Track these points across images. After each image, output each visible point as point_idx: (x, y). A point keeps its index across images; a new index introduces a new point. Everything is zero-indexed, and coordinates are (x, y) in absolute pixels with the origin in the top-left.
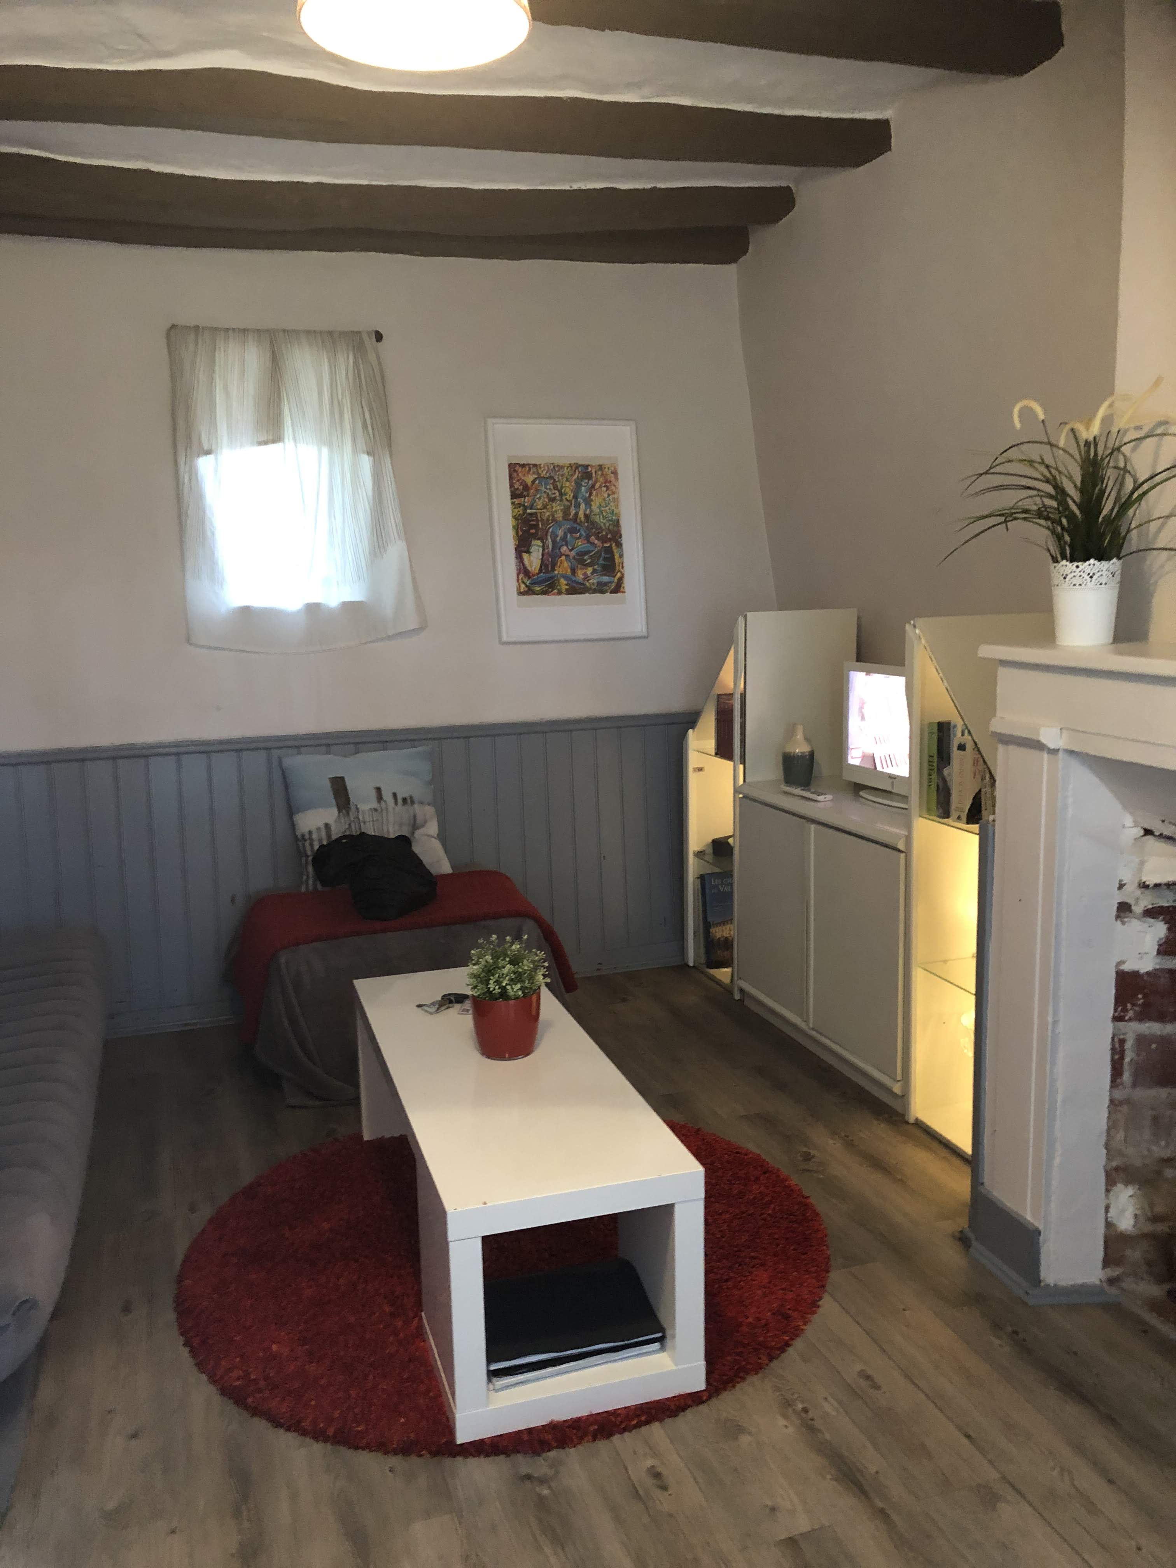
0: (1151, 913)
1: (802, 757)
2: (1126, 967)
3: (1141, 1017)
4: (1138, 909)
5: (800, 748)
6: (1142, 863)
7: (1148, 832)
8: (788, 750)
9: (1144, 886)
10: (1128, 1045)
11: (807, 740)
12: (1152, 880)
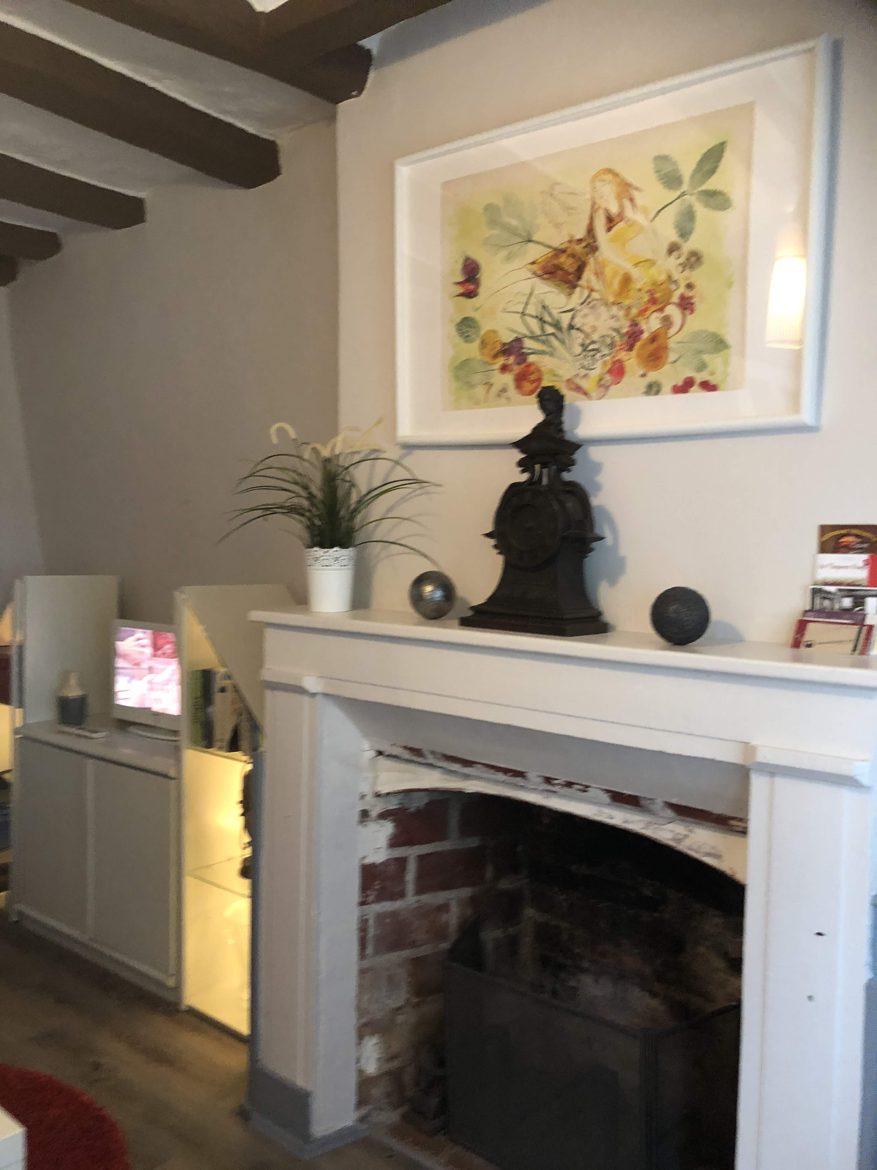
0: (383, 816)
1: (75, 700)
2: (368, 861)
3: (379, 899)
4: (374, 814)
5: (74, 692)
6: (376, 777)
7: (380, 753)
8: (61, 694)
9: (378, 795)
10: (371, 923)
11: (81, 685)
12: (384, 790)
